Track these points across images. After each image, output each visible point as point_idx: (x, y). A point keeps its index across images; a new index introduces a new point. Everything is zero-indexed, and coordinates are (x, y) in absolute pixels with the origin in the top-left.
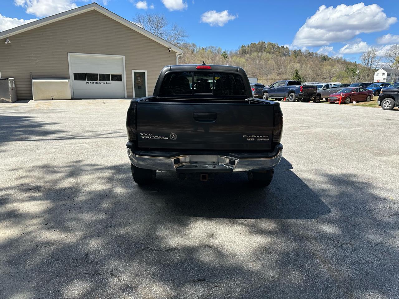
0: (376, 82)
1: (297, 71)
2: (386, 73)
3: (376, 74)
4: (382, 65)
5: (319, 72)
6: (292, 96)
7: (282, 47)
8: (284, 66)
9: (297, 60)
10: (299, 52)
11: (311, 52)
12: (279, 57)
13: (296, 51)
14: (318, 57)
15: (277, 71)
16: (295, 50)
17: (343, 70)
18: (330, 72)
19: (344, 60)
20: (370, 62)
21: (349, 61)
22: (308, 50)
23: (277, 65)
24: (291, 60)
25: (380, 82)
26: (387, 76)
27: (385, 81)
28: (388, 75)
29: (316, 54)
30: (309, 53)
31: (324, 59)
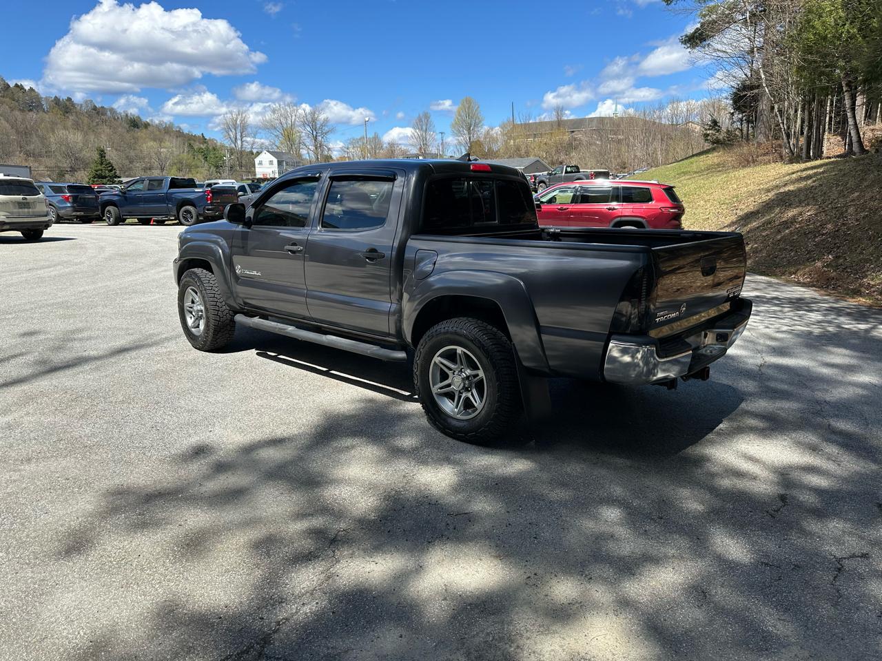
0: (262, 177)
1: (102, 151)
2: (275, 161)
3: (257, 161)
4: (263, 144)
5: (132, 153)
6: (188, 212)
7: (17, 85)
8: (38, 136)
9: (69, 123)
10: (68, 103)
11: (98, 106)
12: (17, 113)
13: (59, 100)
14: (118, 118)
15: (21, 147)
16: (56, 97)
17: (183, 152)
18: (158, 154)
19: (178, 130)
20: (239, 137)
21: (189, 131)
22: (91, 101)
23: (18, 132)
24: (53, 123)
25: (268, 177)
26: (278, 165)
27: (277, 176)
28: (280, 163)
29: (112, 110)
30: (95, 108)
31: (135, 124)
